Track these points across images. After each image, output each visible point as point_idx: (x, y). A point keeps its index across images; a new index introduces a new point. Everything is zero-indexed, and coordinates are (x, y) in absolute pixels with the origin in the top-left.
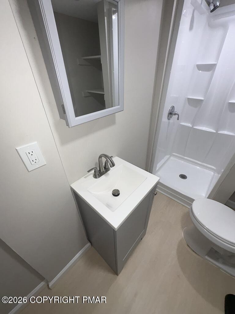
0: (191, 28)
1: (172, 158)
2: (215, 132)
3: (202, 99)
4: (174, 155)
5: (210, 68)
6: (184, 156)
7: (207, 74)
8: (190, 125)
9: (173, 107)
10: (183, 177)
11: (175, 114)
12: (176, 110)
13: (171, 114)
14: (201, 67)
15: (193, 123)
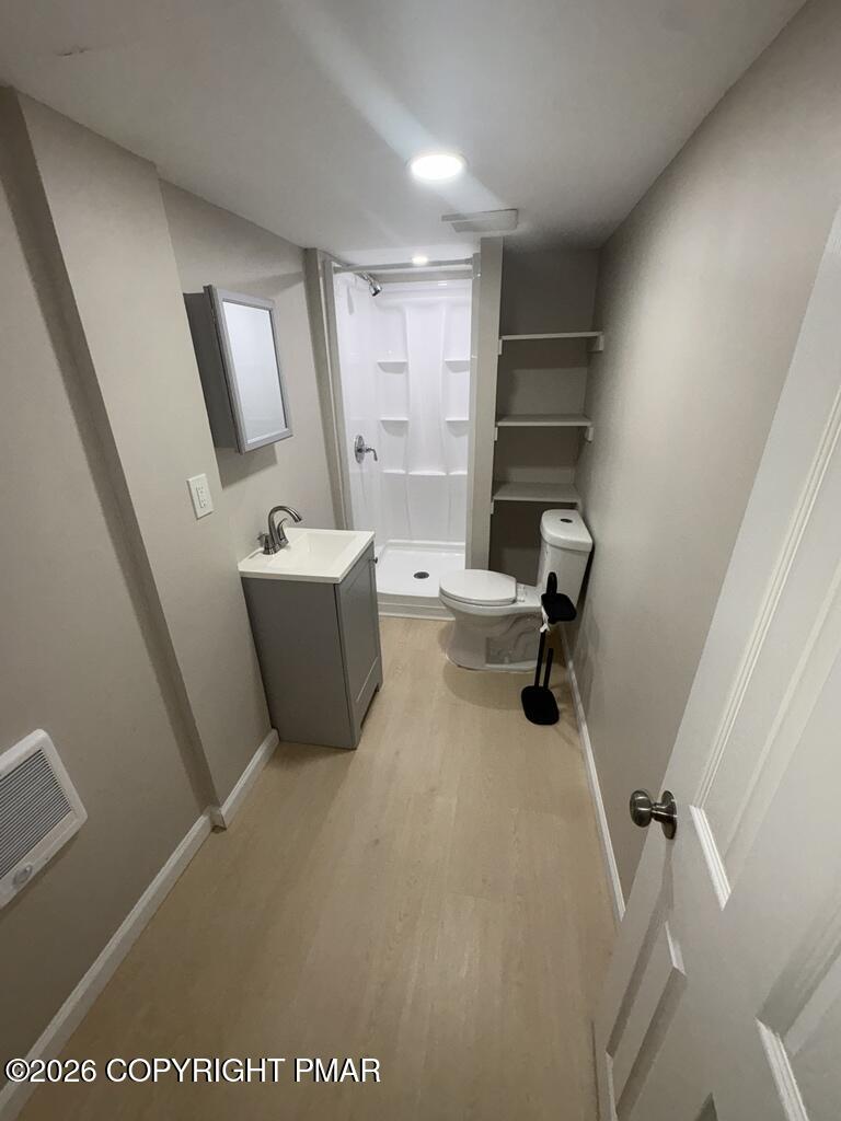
0: (351, 311)
1: (389, 551)
2: (444, 474)
3: (406, 419)
4: (392, 544)
5: (400, 368)
6: (412, 539)
7: (399, 377)
8: (402, 472)
9: (360, 438)
10: (422, 575)
11: (368, 450)
12: (368, 443)
13: (359, 451)
14: (385, 367)
15: (406, 467)
